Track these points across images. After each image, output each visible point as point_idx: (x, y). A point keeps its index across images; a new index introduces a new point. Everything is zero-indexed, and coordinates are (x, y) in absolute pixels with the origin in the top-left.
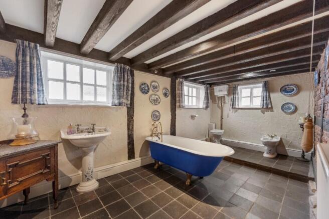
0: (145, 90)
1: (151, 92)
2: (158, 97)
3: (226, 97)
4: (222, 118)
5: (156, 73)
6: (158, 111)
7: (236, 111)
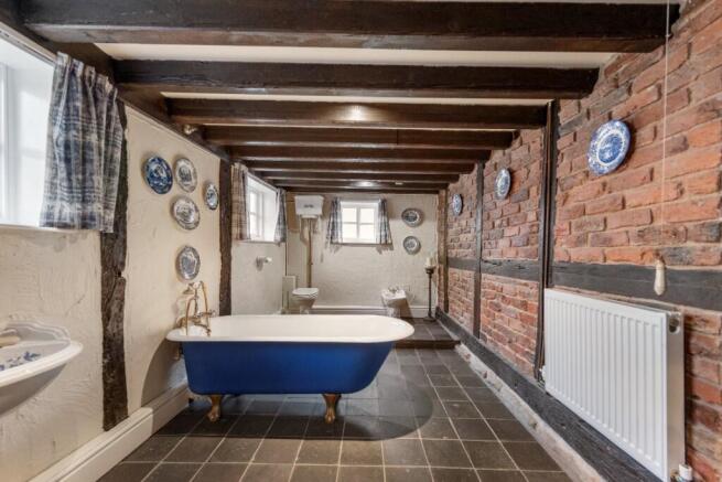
0: (159, 178)
1: (175, 190)
2: (192, 206)
3: (319, 220)
4: (310, 263)
5: (188, 132)
6: (194, 250)
7: (337, 249)
